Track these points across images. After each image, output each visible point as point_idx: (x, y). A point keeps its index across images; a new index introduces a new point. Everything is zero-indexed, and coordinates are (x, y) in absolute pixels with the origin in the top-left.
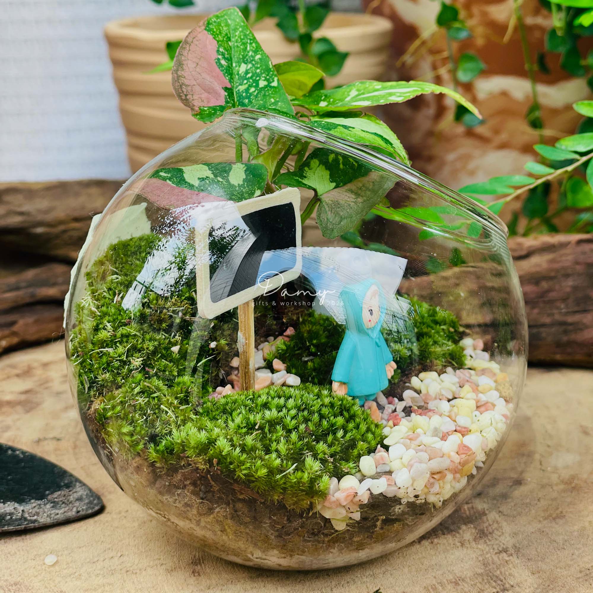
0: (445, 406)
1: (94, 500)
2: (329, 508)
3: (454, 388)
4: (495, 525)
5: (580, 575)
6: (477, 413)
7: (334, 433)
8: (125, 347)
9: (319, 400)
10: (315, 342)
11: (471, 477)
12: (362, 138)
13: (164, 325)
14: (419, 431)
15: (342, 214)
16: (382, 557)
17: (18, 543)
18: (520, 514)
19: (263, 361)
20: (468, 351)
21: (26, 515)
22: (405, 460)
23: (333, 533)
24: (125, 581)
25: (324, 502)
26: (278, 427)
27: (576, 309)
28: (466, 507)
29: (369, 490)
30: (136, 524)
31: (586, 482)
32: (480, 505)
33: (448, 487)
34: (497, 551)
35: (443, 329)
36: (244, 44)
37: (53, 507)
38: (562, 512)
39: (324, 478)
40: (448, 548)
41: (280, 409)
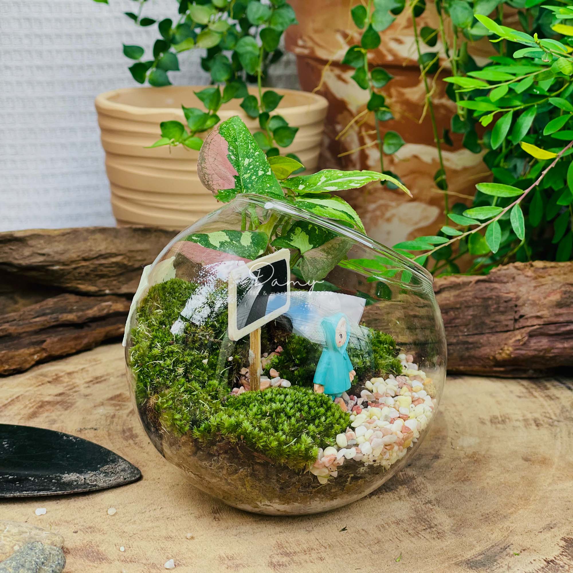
0: (391, 401)
1: (134, 471)
2: (318, 468)
3: (396, 389)
4: (422, 486)
5: (481, 518)
6: (413, 405)
7: (319, 419)
8: (171, 360)
9: (307, 397)
10: (298, 356)
11: (409, 449)
12: (334, 214)
13: (196, 345)
14: (374, 417)
15: (318, 266)
16: (344, 507)
17: (84, 501)
18: (438, 478)
19: (262, 370)
20: (403, 363)
21: (88, 482)
22: (367, 436)
23: (318, 486)
24: (167, 525)
25: (314, 464)
26: (282, 414)
27: (476, 332)
28: (401, 473)
29: (344, 456)
30: (167, 487)
31: (484, 457)
32: (410, 472)
33: (395, 455)
34: (424, 502)
35: (385, 347)
36: (247, 143)
37: (105, 476)
38: (468, 477)
39: (314, 448)
40: (390, 501)
41: (281, 402)
